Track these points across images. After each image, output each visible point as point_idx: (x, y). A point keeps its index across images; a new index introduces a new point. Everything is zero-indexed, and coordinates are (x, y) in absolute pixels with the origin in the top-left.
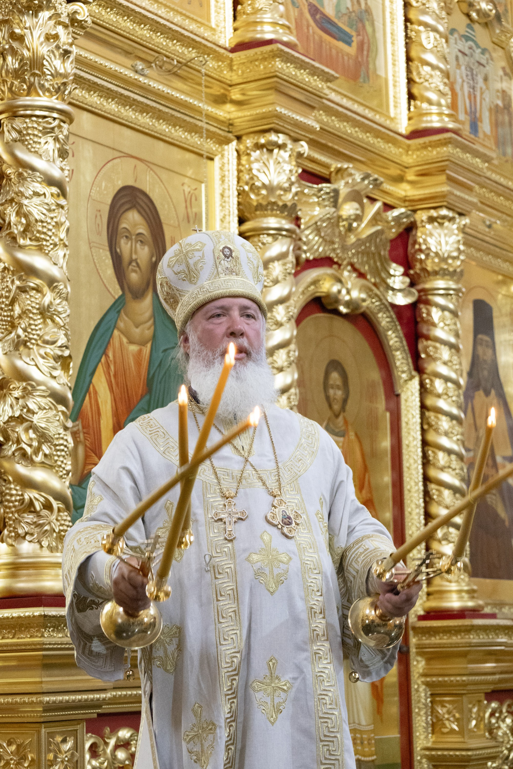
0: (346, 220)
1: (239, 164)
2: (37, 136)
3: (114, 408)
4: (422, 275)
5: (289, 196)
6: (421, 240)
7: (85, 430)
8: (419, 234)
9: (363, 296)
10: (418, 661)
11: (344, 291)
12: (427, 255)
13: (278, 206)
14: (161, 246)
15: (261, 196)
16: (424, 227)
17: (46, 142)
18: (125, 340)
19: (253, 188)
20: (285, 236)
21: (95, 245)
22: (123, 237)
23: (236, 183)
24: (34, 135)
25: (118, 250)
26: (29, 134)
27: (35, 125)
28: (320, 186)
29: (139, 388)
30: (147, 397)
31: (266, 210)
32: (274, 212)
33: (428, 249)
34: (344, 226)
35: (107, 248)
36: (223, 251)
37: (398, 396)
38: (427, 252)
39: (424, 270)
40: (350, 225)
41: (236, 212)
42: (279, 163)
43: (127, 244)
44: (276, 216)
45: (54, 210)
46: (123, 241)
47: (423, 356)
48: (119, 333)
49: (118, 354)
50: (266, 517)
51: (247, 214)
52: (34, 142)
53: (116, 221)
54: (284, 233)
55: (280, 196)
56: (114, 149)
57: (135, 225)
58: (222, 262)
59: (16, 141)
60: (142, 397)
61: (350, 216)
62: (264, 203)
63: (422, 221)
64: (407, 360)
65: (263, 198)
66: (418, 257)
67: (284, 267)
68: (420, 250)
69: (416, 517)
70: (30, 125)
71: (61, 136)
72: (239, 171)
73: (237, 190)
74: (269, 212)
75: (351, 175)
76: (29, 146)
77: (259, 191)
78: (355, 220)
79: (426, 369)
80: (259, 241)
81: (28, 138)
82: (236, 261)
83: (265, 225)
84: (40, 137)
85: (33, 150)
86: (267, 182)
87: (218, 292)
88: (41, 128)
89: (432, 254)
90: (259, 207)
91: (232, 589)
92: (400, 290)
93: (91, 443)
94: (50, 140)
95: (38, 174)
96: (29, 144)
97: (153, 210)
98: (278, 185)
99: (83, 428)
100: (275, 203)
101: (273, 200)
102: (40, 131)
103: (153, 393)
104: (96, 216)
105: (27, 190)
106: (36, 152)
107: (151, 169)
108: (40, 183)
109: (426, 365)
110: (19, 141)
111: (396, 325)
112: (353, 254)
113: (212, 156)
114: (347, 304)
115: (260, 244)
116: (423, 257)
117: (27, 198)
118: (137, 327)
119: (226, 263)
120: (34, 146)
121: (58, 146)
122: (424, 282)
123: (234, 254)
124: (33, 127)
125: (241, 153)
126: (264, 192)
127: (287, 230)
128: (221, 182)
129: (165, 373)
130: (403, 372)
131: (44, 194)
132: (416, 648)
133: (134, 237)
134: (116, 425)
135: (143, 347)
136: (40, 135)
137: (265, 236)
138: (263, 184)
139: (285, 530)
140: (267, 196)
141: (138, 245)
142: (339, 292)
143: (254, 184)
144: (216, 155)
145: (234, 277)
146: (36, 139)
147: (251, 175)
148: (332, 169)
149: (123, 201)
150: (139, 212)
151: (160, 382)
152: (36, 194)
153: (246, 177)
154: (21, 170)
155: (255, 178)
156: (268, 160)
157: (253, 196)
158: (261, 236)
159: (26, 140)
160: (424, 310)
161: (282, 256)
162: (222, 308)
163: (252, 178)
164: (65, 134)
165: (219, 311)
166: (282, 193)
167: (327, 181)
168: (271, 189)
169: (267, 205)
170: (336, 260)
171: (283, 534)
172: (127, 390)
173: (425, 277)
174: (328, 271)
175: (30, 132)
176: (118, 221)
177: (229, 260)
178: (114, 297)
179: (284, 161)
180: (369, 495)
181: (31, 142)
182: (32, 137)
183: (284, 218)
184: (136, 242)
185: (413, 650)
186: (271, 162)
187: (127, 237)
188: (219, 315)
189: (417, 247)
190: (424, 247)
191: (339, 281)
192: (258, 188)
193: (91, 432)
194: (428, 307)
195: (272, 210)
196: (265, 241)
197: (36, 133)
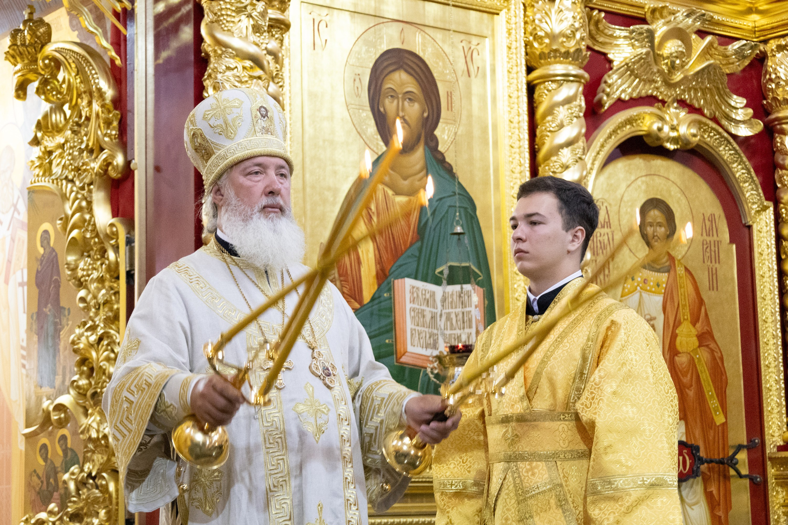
0: (668, 58)
1: (525, 15)
2: (230, 15)
3: (378, 256)
4: (774, 104)
5: (573, 43)
6: (771, 70)
7: (342, 278)
8: (770, 63)
9: (694, 131)
10: (777, 492)
11: (666, 129)
12: (778, 84)
13: (560, 53)
14: (434, 102)
15: (545, 45)
16: (774, 56)
17: (240, 21)
18: (390, 192)
19: (536, 37)
20: (572, 81)
21: (353, 106)
22: (387, 97)
23: (523, 35)
24: (227, 15)
25: (382, 109)
26: (222, 15)
27: (228, 6)
28: (632, 27)
29: (408, 236)
30: (419, 244)
31: (550, 58)
32: (558, 59)
33: (779, 78)
34: (667, 64)
35: (369, 109)
36: (259, 110)
37: (750, 227)
38: (777, 81)
39: (775, 99)
40: (673, 63)
41: (524, 62)
42: (561, 11)
43: (393, 102)
44: (561, 63)
45: (247, 81)
46: (387, 101)
47: (779, 185)
48: (383, 186)
49: (382, 205)
50: (310, 367)
51: (534, 64)
52: (227, 21)
53: (379, 82)
54: (571, 78)
55: (563, 42)
56: (375, 16)
57: (402, 84)
58: (259, 121)
59: (213, 22)
60: (412, 244)
61: (671, 54)
62: (546, 51)
63: (772, 50)
64: (757, 190)
65: (546, 46)
66: (770, 87)
67: (570, 111)
68: (771, 80)
69: (773, 348)
70: (223, 7)
71: (254, 14)
72: (526, 23)
73: (525, 41)
74: (553, 59)
75: (673, 13)
76: (223, 26)
77: (542, 40)
78: (677, 57)
79: (782, 198)
80: (545, 88)
81: (222, 18)
82: (271, 121)
83: (551, 72)
84: (234, 17)
85: (226, 29)
86: (549, 31)
87: (256, 150)
88: (234, 8)
89: (782, 83)
90: (542, 56)
91: (280, 438)
92: (744, 122)
93: (350, 289)
94: (243, 17)
95: (230, 50)
96: (223, 24)
97: (424, 69)
98: (560, 33)
99: (340, 275)
100: (556, 51)
101: (554, 47)
102: (234, 11)
103: (425, 241)
104: (355, 80)
105: (220, 66)
106: (229, 30)
107: (421, 30)
108: (233, 58)
109: (782, 195)
110: (216, 21)
111: (741, 157)
112: (684, 91)
113: (497, 12)
114: (675, 140)
115: (546, 92)
116: (773, 86)
117: (220, 73)
118: (405, 179)
119: (262, 123)
120: (227, 25)
121: (252, 22)
122: (778, 111)
123: (269, 114)
124: (226, 8)
125: (527, 5)
126: (547, 41)
127: (574, 76)
128: (507, 35)
129: (441, 220)
130: (754, 203)
131: (236, 67)
132: (775, 479)
133: (400, 96)
134: (380, 272)
135: (412, 198)
136: (234, 14)
137: (550, 83)
138: (546, 33)
139: (327, 381)
140: (550, 44)
141: (406, 103)
142: (660, 129)
143: (536, 34)
144: (501, 10)
145: (269, 137)
146: (229, 19)
147: (534, 26)
148: (646, 10)
149: (386, 64)
150: (406, 71)
151: (435, 229)
152: (228, 68)
153: (530, 28)
154: (216, 48)
155: (538, 29)
156: (550, 10)
157: (536, 45)
158: (547, 83)
159: (221, 20)
160: (778, 140)
161: (568, 101)
162: (259, 165)
163: (535, 29)
164: (259, 11)
165: (257, 169)
166: (565, 40)
167: (643, 21)
168: (553, 37)
169: (549, 53)
170: (660, 98)
171: (325, 384)
172: (393, 238)
173: (777, 106)
174: (648, 109)
175: (223, 12)
176: (381, 83)
177: (265, 119)
178: (377, 154)
179: (567, 9)
180: (706, 328)
181: (225, 22)
182: (225, 17)
183: (570, 63)
184: (404, 99)
185: (771, 481)
186: (553, 11)
187: (392, 96)
188: (257, 173)
189: (768, 77)
190: (773, 76)
191: (662, 119)
192: (541, 38)
193: (350, 279)
194: (782, 136)
195: (555, 57)
196: (550, 88)
197: (229, 13)
